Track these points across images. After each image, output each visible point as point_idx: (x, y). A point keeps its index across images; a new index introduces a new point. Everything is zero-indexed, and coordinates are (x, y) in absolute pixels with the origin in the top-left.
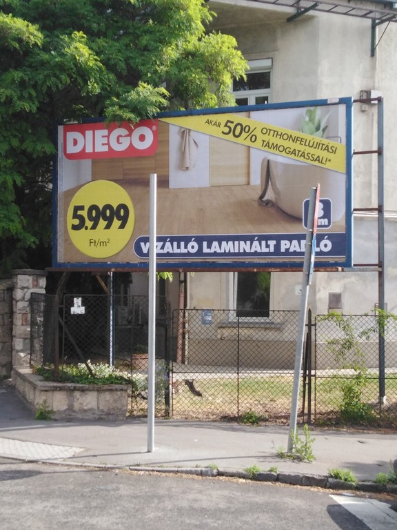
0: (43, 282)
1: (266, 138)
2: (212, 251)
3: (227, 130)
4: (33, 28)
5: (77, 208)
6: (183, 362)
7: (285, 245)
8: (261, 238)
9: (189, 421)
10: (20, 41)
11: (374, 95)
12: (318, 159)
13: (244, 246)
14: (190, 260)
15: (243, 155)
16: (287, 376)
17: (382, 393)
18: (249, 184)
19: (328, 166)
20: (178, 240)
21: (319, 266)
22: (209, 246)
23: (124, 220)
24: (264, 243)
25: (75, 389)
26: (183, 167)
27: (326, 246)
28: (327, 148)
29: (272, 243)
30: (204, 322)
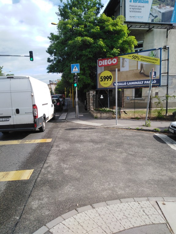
0: (95, 92)
1: (142, 58)
2: (129, 84)
3: (133, 58)
4: (91, 39)
5: (101, 77)
6: (123, 107)
7: (145, 82)
8: (140, 81)
9: (124, 119)
10: (89, 42)
11: (167, 47)
12: (153, 62)
13: (136, 83)
14: (124, 86)
15: (136, 63)
16: (145, 110)
17: (167, 113)
18: (137, 69)
19: (156, 64)
20: (122, 82)
21: (153, 86)
22: (129, 83)
23: (111, 79)
24: (141, 82)
25: (102, 113)
26: (123, 67)
27: (155, 82)
28: (156, 60)
29: (142, 82)
30: (127, 99)
